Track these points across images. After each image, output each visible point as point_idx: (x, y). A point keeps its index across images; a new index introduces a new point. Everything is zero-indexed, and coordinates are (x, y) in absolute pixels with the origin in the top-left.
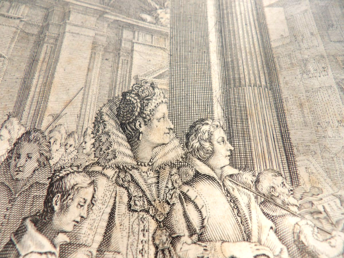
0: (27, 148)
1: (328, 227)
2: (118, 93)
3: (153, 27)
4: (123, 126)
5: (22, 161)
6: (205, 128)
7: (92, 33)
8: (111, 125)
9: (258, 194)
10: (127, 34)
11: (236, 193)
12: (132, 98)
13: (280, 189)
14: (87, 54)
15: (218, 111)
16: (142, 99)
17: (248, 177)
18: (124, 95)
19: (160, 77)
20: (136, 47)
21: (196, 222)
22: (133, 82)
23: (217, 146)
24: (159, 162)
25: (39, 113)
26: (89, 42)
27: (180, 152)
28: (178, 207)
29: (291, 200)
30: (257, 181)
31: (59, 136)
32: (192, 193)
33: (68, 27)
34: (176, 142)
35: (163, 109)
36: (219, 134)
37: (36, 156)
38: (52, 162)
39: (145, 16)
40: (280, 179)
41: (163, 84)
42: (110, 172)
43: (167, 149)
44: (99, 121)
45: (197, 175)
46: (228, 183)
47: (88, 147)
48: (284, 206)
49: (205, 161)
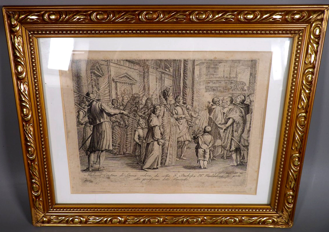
0: (148, 101)
1: (196, 113)
2: (163, 90)
3: (169, 73)
4: (164, 97)
5: (148, 103)
6: (179, 97)
7: (155, 75)
8: (162, 97)
9: (186, 108)
10: (163, 75)
11: (183, 108)
12: (165, 91)
13: (190, 108)
14: (155, 81)
15: (182, 94)
16: (167, 92)
17: (185, 106)
18: (164, 91)
19: (171, 86)
20: (165, 79)
21: (176, 112)
22: (165, 88)
23: (181, 100)
24: (171, 104)
25: (149, 94)
26: (155, 77)
27: (174, 102)
28: (174, 110)
29: (191, 109)
30: (187, 106)
31: (153, 99)
32: (176, 108)
33: (150, 73)
34: (174, 100)
35: (171, 94)
36: (181, 98)
37: (150, 103)
38: (153, 104)
39: (167, 70)
40: (190, 106)
41: (171, 88)
42: (163, 105)
43: (172, 101)
44: (160, 96)
45: (177, 105)
46: (182, 107)
47: (159, 101)
48: (190, 110)
49: (178, 103)
